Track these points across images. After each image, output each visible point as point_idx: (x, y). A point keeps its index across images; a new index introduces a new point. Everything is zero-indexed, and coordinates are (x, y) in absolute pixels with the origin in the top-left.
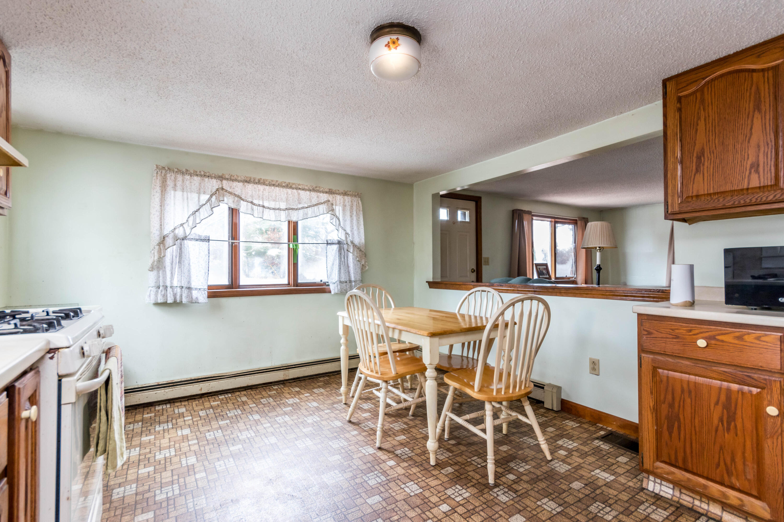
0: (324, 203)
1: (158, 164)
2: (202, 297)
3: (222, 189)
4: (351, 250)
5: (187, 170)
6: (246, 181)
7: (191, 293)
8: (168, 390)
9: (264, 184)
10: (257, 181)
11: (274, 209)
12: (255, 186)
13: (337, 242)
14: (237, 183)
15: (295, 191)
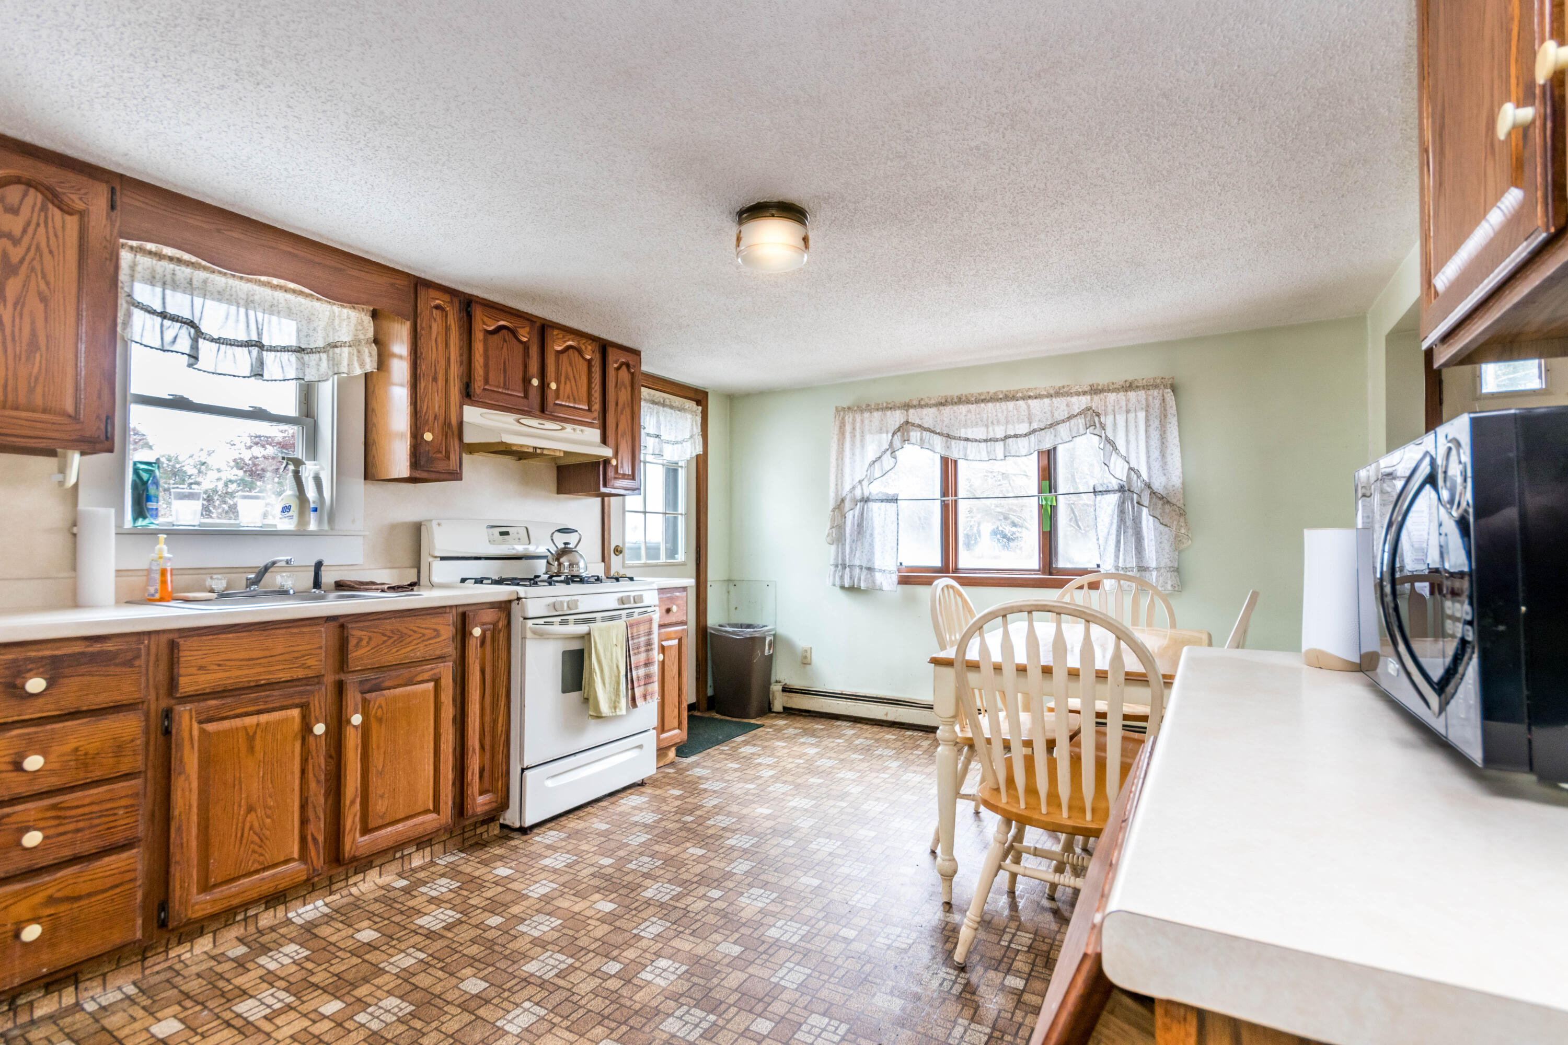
0: (1080, 414)
1: (838, 405)
2: (887, 581)
3: (907, 422)
4: (1146, 503)
5: (868, 405)
6: (941, 404)
7: (873, 577)
8: (850, 703)
9: (968, 402)
10: (956, 400)
11: (986, 441)
12: (955, 408)
13: (1116, 488)
14: (929, 409)
15: (1021, 403)
